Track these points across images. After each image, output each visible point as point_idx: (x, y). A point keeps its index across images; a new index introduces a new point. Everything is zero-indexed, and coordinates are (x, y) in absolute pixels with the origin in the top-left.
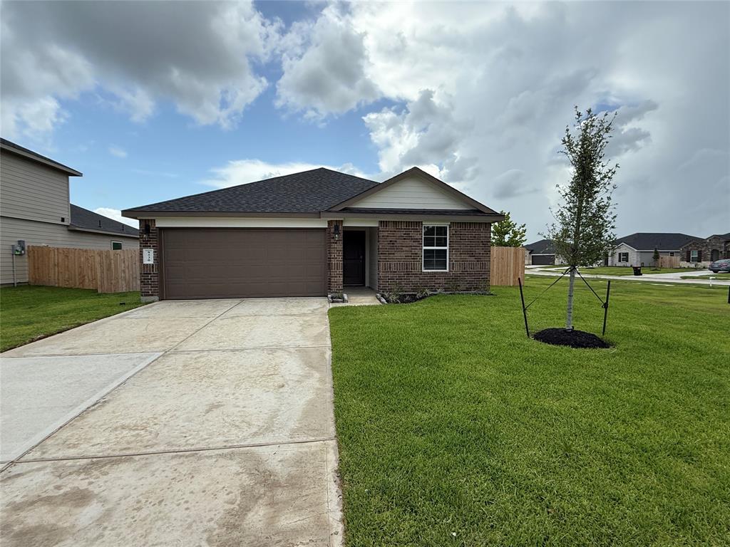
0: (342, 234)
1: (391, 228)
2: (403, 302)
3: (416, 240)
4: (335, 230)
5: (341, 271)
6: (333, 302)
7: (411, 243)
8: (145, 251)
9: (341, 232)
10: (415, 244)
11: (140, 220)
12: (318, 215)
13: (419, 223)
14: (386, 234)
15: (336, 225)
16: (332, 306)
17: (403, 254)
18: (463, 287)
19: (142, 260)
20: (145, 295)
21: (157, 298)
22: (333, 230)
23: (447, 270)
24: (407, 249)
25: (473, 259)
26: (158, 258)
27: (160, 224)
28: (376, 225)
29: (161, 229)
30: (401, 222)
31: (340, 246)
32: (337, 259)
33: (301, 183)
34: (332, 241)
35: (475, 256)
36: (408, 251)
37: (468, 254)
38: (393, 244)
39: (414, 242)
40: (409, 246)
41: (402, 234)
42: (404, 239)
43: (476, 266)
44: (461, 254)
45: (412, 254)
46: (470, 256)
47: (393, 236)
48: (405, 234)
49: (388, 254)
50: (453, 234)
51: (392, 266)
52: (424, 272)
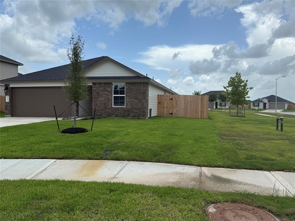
1: (97, 86)
3: (109, 92)
7: (107, 93)
8: (6, 97)
10: (108, 93)
11: (5, 84)
13: (111, 84)
14: (95, 89)
17: (103, 99)
18: (132, 114)
19: (6, 100)
20: (6, 114)
21: (10, 115)
23: (125, 107)
24: (105, 96)
27: (11, 86)
28: (91, 84)
29: (12, 88)
30: (102, 83)
35: (138, 100)
36: (105, 97)
37: (134, 98)
38: (99, 93)
39: (108, 92)
40: (106, 95)
41: (102, 89)
42: (104, 91)
43: (139, 104)
44: (131, 98)
45: (107, 98)
46: (136, 100)
47: (99, 90)
48: (104, 89)
49: (96, 98)
50: (127, 89)
51: (98, 104)
52: (113, 107)
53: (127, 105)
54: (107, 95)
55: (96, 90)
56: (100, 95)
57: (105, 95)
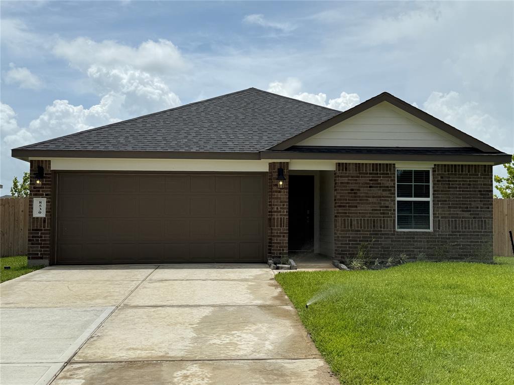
0: (287, 180)
1: (352, 172)
3: (386, 188)
4: (279, 175)
5: (285, 229)
7: (380, 193)
8: (36, 201)
9: (287, 177)
10: (384, 194)
11: (31, 162)
12: (258, 156)
13: (391, 166)
14: (345, 180)
17: (369, 208)
19: (32, 212)
20: (33, 258)
21: (47, 262)
22: (275, 175)
23: (431, 230)
24: (375, 200)
25: (467, 214)
26: (52, 210)
27: (56, 166)
28: (332, 167)
29: (56, 173)
30: (366, 164)
31: (284, 196)
32: (281, 212)
34: (275, 188)
35: (470, 211)
38: (355, 193)
41: (367, 180)
42: (370, 187)
43: (472, 224)
44: (449, 207)
45: (381, 207)
46: (463, 211)
47: (356, 183)
48: (371, 180)
50: (438, 181)
51: (354, 223)
52: (397, 232)
53: (437, 224)
56: (360, 197)
57: (373, 197)
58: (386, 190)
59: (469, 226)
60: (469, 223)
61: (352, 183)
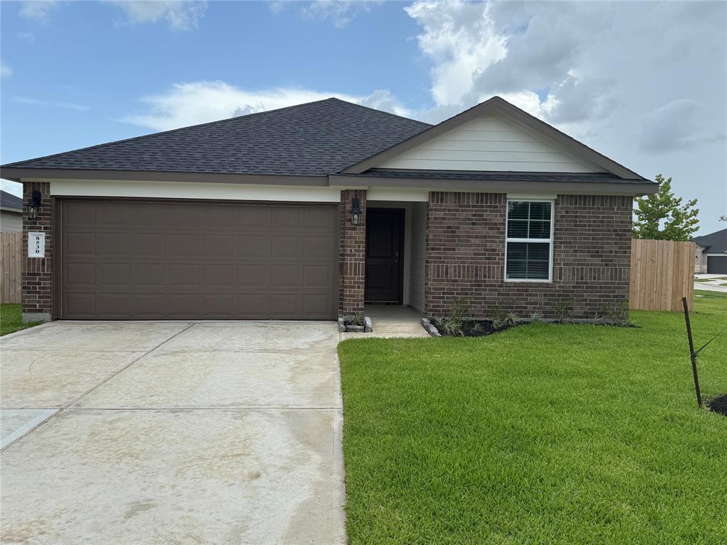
0: (364, 214)
1: (450, 203)
2: (468, 334)
3: (494, 226)
4: (353, 207)
5: (361, 277)
6: (347, 330)
7: (485, 231)
8: (32, 237)
9: (364, 210)
10: (491, 233)
11: (25, 184)
12: (324, 179)
13: (500, 197)
14: (441, 214)
15: (354, 199)
16: (345, 336)
17: (470, 251)
18: (577, 310)
19: (27, 250)
20: (30, 311)
21: (48, 316)
22: (349, 207)
23: (550, 280)
24: (478, 241)
25: (597, 261)
26: (52, 248)
27: (58, 190)
28: (422, 198)
29: (59, 199)
30: (469, 194)
31: (360, 234)
32: (356, 255)
33: (297, 124)
34: (348, 225)
35: (601, 256)
36: (479, 246)
37: (588, 252)
38: (453, 232)
39: (490, 229)
40: (480, 237)
41: (469, 215)
42: (473, 224)
43: (603, 273)
44: (575, 251)
45: (486, 250)
46: (593, 256)
47: (454, 219)
48: (475, 215)
49: (444, 249)
50: (562, 217)
51: (451, 271)
52: (506, 283)
53: (559, 273)
54: (485, 237)
55: (444, 219)
56: (458, 236)
57: (477, 237)
58: (493, 229)
59: (599, 276)
60: (599, 271)
61: (449, 219)
